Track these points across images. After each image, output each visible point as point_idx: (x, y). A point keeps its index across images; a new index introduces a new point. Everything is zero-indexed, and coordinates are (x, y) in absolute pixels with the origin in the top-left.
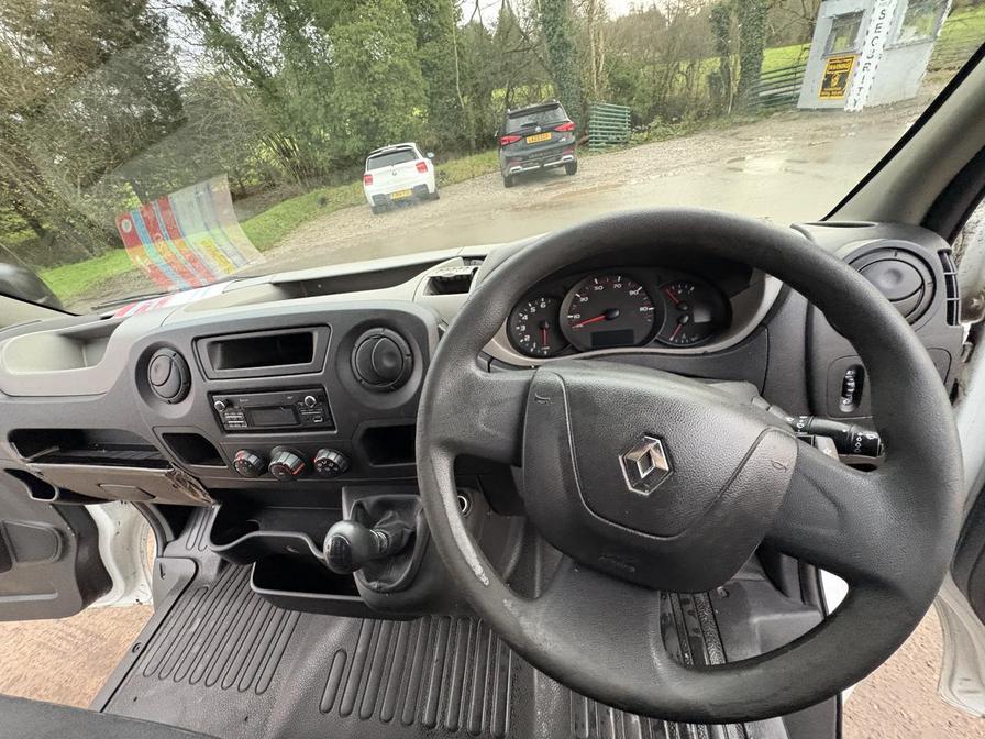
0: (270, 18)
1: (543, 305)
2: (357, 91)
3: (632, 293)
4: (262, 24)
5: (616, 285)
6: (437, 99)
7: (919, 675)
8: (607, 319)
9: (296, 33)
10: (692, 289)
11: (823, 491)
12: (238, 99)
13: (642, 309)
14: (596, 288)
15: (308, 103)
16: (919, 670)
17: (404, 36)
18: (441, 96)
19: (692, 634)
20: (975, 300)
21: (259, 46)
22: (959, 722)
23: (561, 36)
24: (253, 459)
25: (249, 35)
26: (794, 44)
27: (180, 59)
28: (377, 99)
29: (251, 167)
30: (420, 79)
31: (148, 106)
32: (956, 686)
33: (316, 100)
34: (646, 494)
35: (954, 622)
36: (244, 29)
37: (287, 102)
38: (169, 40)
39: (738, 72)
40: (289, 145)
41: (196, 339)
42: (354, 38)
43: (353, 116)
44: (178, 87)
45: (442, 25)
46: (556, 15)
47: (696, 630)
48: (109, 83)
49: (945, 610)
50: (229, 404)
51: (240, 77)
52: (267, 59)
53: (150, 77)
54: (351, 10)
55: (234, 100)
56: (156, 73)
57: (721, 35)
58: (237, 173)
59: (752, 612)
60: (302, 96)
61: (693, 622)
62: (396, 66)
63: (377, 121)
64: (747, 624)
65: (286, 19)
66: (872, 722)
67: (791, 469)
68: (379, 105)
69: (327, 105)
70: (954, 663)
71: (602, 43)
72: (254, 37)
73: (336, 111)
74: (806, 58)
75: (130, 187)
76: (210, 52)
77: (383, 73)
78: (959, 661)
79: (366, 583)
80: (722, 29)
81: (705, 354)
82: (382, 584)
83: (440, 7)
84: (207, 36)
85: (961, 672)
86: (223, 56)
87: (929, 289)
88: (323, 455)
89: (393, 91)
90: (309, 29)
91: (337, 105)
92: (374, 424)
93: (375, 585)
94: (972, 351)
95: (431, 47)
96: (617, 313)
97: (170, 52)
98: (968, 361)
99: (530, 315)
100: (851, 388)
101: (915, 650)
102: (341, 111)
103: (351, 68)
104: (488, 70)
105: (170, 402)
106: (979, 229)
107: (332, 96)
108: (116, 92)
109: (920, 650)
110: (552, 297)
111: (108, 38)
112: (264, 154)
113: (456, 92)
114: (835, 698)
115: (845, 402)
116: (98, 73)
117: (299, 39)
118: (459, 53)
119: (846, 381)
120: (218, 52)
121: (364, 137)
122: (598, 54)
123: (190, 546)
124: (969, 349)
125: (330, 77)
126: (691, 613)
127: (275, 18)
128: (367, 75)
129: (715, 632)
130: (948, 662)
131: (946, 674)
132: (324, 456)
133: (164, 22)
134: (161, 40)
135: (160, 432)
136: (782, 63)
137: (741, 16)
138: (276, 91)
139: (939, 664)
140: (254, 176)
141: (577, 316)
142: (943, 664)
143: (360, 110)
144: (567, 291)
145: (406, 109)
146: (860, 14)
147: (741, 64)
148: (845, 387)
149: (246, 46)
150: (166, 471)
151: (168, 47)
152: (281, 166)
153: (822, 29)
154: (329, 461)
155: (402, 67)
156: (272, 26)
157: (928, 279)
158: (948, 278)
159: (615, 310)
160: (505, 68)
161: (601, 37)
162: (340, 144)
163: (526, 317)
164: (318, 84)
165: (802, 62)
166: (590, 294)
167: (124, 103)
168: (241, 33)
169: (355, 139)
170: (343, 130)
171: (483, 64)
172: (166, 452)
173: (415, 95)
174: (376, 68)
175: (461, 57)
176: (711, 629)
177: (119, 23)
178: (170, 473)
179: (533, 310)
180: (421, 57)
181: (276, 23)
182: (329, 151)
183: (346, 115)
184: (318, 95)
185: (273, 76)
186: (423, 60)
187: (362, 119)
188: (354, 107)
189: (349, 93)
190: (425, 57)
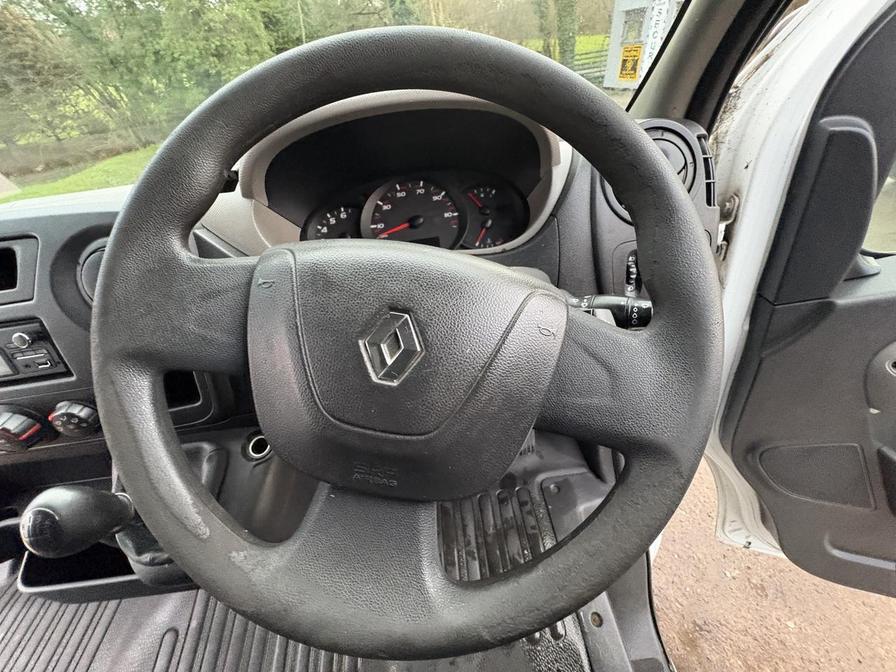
1: (343, 216)
2: (192, 40)
3: (435, 198)
5: (419, 191)
7: (703, 524)
8: (412, 226)
10: (494, 192)
11: (593, 355)
12: (40, 36)
13: (446, 215)
14: (399, 195)
15: (132, 48)
16: (704, 521)
19: (531, 531)
20: (728, 204)
22: (730, 554)
26: (599, 33)
28: (216, 50)
29: (67, 118)
30: (262, 32)
32: (728, 528)
33: (143, 45)
34: (395, 383)
35: (723, 479)
37: (106, 45)
39: (557, 51)
40: (115, 93)
43: (190, 65)
47: (533, 528)
49: (717, 470)
51: (38, 10)
55: (33, 37)
57: (541, 17)
58: (49, 124)
59: (579, 501)
60: (125, 40)
61: (531, 521)
62: (235, 16)
63: (218, 74)
64: (575, 514)
66: (674, 568)
67: (561, 335)
68: (219, 55)
69: (156, 53)
70: (725, 511)
71: (441, 13)
73: (168, 59)
74: (608, 45)
77: (220, 22)
78: (728, 508)
79: (137, 558)
80: (542, 12)
81: (504, 251)
82: (157, 555)
85: (731, 516)
87: (691, 168)
88: (63, 408)
89: (234, 42)
91: (169, 53)
93: (147, 557)
94: (727, 250)
96: (421, 220)
98: (724, 259)
99: (329, 227)
100: (633, 274)
101: (700, 506)
102: (174, 60)
103: (181, 13)
106: (727, 138)
107: (162, 42)
109: (704, 506)
110: (352, 206)
112: (83, 104)
114: (645, 554)
115: (629, 289)
118: (302, 9)
119: (628, 267)
124: (725, 248)
125: (158, 22)
126: (529, 513)
128: (201, 22)
129: (549, 524)
130: (721, 510)
131: (720, 520)
132: (63, 411)
136: (590, 48)
138: (90, 31)
139: (716, 513)
140: (72, 128)
141: (380, 226)
142: (718, 513)
143: (197, 60)
144: (367, 197)
146: (644, 10)
147: (559, 46)
148: (629, 273)
152: (108, 118)
153: (618, 21)
154: (72, 416)
157: (690, 159)
158: (706, 160)
159: (418, 217)
161: (440, 7)
162: (179, 96)
163: (325, 230)
164: (143, 28)
165: (606, 47)
166: (392, 201)
169: (195, 91)
170: (180, 81)
174: (210, 15)
175: (306, 14)
176: (546, 523)
179: (333, 221)
180: (261, 9)
182: (166, 103)
183: (180, 65)
184: (144, 40)
185: (84, 14)
186: (264, 13)
187: (202, 70)
188: (190, 57)
189: (181, 40)
190: (266, 10)
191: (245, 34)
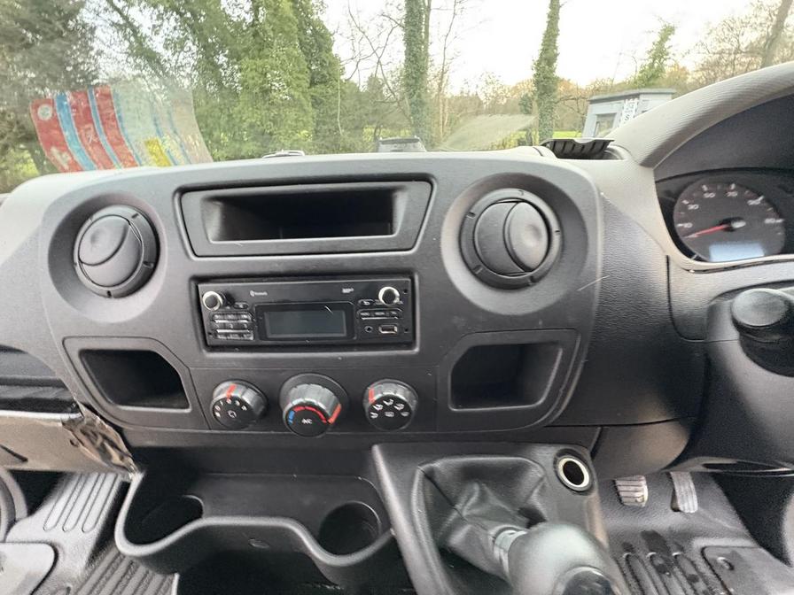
0: (189, 44)
2: (257, 109)
3: (752, 202)
4: (182, 48)
5: (730, 193)
6: (321, 125)
9: (210, 58)
13: (767, 221)
14: (707, 196)
17: (301, 76)
18: (324, 123)
21: (177, 63)
23: (419, 96)
24: (249, 397)
25: (170, 52)
27: (101, 60)
28: (274, 117)
30: (310, 109)
31: (62, 91)
33: (221, 110)
36: (166, 47)
38: (94, 45)
39: (538, 138)
40: (191, 140)
41: (183, 191)
42: (260, 70)
43: (252, 126)
44: (95, 81)
45: (330, 75)
46: (416, 82)
48: (27, 67)
50: (229, 299)
51: (156, 83)
52: (182, 73)
53: (69, 69)
54: (260, 50)
56: (76, 67)
60: (209, 106)
63: (271, 134)
65: (204, 47)
68: (275, 122)
69: (230, 115)
72: (173, 54)
73: (237, 120)
75: (29, 155)
76: (131, 59)
83: (330, 63)
84: (131, 46)
86: (142, 64)
88: (384, 390)
89: (287, 113)
90: (222, 59)
91: (239, 116)
92: (487, 339)
95: (319, 88)
97: (92, 53)
102: (242, 121)
103: (255, 91)
104: (362, 111)
105: (109, 294)
107: (236, 109)
108: (33, 75)
111: (35, 32)
113: (337, 122)
116: (18, 57)
117: (213, 64)
118: (341, 96)
120: (138, 61)
121: (259, 144)
122: (444, 113)
123: (50, 524)
127: (194, 44)
128: (267, 98)
132: (385, 393)
133: (93, 30)
134: (86, 43)
135: (75, 347)
137: (539, 105)
141: (687, 225)
143: (259, 123)
145: (296, 129)
146: (614, 115)
147: (540, 135)
149: (165, 61)
150: (65, 417)
151: (92, 49)
153: (591, 120)
154: (394, 400)
155: (296, 97)
156: (190, 49)
160: (375, 112)
162: (237, 146)
166: (700, 202)
167: (38, 85)
168: (163, 50)
169: (250, 144)
170: (242, 136)
171: (358, 107)
172: (80, 384)
173: (305, 119)
174: (275, 95)
175: (343, 99)
177: (50, 22)
178: (72, 421)
180: (312, 94)
181: (194, 49)
182: (228, 150)
183: (245, 125)
184: (222, 107)
185: (186, 87)
186: (312, 96)
187: (259, 130)
188: (254, 121)
189: (251, 109)
190: (314, 94)
191: (297, 109)
